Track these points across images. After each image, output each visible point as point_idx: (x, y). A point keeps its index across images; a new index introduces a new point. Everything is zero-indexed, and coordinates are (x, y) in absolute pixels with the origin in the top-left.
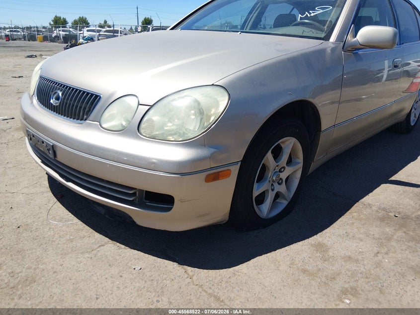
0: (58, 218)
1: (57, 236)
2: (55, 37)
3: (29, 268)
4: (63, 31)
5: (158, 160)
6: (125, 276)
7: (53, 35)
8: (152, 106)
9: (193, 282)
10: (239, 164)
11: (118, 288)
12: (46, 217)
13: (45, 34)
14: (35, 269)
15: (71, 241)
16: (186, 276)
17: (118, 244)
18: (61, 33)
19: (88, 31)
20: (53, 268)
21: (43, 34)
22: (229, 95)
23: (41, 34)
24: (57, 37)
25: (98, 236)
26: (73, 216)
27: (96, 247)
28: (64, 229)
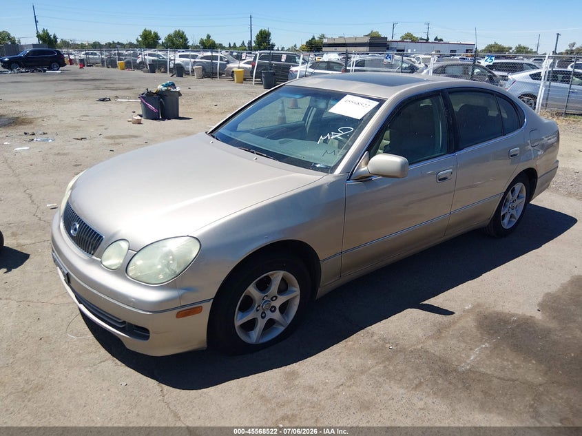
0: (75, 331)
1: (69, 350)
2: (140, 63)
3: (41, 377)
4: (150, 55)
5: (136, 299)
6: (112, 390)
7: (138, 61)
8: (138, 252)
9: (164, 400)
10: (212, 301)
11: (103, 399)
12: (65, 330)
13: (128, 58)
14: (45, 378)
15: (80, 355)
16: (161, 394)
17: (117, 361)
18: (148, 58)
19: (181, 56)
20: (59, 378)
21: (125, 58)
22: (201, 245)
23: (123, 58)
24: (143, 63)
25: (103, 351)
26: (88, 330)
27: (97, 362)
28: (77, 343)
